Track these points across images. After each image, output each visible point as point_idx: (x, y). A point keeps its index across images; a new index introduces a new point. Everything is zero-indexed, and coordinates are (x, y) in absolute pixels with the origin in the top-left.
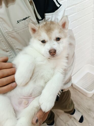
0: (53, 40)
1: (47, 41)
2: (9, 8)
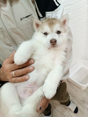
1: (49, 33)
2: (13, 7)
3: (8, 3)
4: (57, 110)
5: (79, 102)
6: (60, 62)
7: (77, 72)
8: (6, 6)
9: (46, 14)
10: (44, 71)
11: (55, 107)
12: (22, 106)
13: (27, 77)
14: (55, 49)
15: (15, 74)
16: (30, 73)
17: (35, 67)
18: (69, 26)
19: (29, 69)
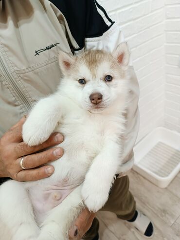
0: (98, 79)
1: (89, 80)
2: (19, 28)
3: (10, 22)
4: (111, 232)
5: (155, 214)
6: (115, 137)
7: (150, 152)
8: (6, 27)
9: (87, 42)
10: (83, 157)
11: (106, 226)
12: (40, 228)
13: (48, 169)
14: (101, 112)
15: (24, 164)
16: (56, 161)
17: (66, 149)
18: (131, 64)
19: (53, 153)
